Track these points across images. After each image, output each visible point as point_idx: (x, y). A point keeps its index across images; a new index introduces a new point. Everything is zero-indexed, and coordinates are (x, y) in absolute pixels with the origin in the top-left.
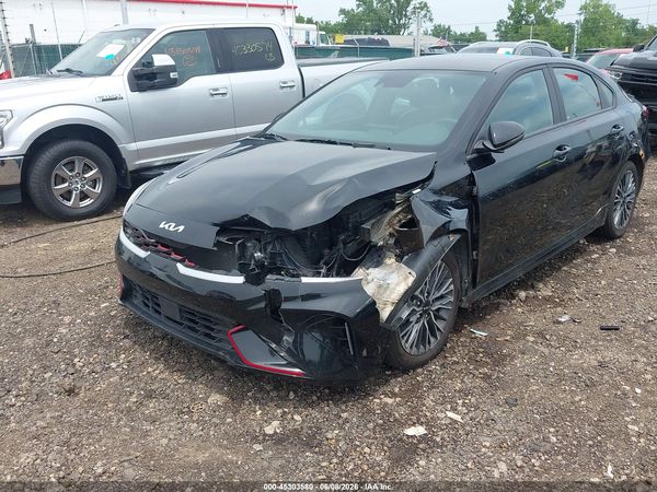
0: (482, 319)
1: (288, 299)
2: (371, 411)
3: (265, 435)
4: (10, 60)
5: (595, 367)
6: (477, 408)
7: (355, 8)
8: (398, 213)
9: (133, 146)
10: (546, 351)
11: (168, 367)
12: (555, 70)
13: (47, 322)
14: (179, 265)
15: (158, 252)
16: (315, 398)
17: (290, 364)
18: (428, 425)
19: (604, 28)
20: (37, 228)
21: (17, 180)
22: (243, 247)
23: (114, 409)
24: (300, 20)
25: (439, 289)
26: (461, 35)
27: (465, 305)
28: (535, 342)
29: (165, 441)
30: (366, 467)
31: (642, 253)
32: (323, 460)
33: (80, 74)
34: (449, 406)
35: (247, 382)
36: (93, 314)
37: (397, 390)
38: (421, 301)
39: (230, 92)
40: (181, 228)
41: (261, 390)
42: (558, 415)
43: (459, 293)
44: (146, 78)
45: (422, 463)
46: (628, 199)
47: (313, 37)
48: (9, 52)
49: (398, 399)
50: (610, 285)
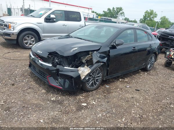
0: (109, 84)
1: (61, 71)
2: (76, 99)
3: (51, 100)
4: (24, 12)
5: (130, 98)
6: (100, 102)
7: (107, 11)
8: (90, 56)
9: (43, 35)
10: (121, 93)
11: (36, 83)
12: (137, 30)
13: (13, 70)
14: (39, 60)
15: (36, 57)
16: (65, 94)
17: (60, 86)
18: (88, 104)
19: (166, 24)
20: (19, 50)
21: (16, 38)
22: (54, 58)
23: (21, 90)
24: (93, 12)
25: (98, 75)
26: (131, 21)
27: (104, 79)
28: (119, 90)
29: (29, 98)
30: (70, 110)
31: (153, 75)
32: (62, 107)
33: (34, 17)
34: (94, 101)
35: (51, 89)
36: (24, 69)
37: (84, 95)
38: (93, 77)
39: (67, 25)
40: (41, 52)
41: (54, 91)
42: (117, 106)
43: (103, 77)
44: (48, 20)
45: (83, 111)
46: (152, 63)
47: (95, 16)
48: (24, 10)
49: (83, 97)
50: (142, 81)
